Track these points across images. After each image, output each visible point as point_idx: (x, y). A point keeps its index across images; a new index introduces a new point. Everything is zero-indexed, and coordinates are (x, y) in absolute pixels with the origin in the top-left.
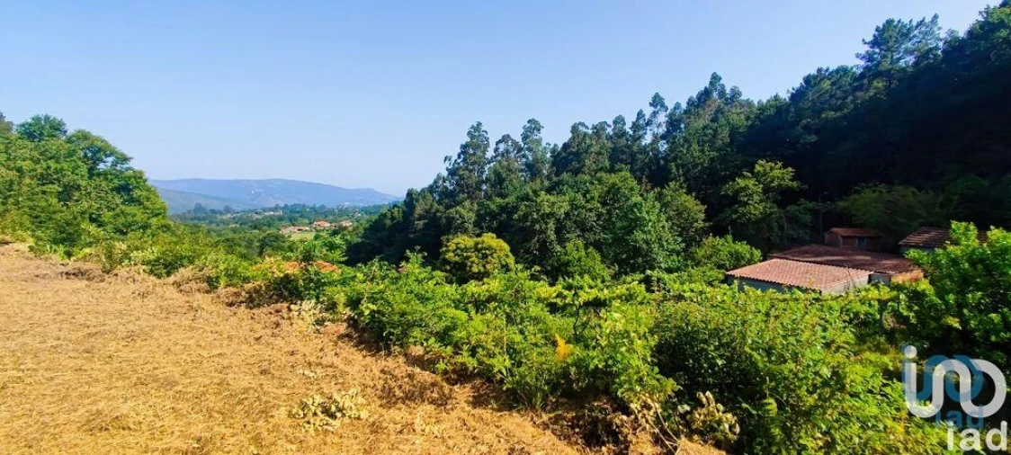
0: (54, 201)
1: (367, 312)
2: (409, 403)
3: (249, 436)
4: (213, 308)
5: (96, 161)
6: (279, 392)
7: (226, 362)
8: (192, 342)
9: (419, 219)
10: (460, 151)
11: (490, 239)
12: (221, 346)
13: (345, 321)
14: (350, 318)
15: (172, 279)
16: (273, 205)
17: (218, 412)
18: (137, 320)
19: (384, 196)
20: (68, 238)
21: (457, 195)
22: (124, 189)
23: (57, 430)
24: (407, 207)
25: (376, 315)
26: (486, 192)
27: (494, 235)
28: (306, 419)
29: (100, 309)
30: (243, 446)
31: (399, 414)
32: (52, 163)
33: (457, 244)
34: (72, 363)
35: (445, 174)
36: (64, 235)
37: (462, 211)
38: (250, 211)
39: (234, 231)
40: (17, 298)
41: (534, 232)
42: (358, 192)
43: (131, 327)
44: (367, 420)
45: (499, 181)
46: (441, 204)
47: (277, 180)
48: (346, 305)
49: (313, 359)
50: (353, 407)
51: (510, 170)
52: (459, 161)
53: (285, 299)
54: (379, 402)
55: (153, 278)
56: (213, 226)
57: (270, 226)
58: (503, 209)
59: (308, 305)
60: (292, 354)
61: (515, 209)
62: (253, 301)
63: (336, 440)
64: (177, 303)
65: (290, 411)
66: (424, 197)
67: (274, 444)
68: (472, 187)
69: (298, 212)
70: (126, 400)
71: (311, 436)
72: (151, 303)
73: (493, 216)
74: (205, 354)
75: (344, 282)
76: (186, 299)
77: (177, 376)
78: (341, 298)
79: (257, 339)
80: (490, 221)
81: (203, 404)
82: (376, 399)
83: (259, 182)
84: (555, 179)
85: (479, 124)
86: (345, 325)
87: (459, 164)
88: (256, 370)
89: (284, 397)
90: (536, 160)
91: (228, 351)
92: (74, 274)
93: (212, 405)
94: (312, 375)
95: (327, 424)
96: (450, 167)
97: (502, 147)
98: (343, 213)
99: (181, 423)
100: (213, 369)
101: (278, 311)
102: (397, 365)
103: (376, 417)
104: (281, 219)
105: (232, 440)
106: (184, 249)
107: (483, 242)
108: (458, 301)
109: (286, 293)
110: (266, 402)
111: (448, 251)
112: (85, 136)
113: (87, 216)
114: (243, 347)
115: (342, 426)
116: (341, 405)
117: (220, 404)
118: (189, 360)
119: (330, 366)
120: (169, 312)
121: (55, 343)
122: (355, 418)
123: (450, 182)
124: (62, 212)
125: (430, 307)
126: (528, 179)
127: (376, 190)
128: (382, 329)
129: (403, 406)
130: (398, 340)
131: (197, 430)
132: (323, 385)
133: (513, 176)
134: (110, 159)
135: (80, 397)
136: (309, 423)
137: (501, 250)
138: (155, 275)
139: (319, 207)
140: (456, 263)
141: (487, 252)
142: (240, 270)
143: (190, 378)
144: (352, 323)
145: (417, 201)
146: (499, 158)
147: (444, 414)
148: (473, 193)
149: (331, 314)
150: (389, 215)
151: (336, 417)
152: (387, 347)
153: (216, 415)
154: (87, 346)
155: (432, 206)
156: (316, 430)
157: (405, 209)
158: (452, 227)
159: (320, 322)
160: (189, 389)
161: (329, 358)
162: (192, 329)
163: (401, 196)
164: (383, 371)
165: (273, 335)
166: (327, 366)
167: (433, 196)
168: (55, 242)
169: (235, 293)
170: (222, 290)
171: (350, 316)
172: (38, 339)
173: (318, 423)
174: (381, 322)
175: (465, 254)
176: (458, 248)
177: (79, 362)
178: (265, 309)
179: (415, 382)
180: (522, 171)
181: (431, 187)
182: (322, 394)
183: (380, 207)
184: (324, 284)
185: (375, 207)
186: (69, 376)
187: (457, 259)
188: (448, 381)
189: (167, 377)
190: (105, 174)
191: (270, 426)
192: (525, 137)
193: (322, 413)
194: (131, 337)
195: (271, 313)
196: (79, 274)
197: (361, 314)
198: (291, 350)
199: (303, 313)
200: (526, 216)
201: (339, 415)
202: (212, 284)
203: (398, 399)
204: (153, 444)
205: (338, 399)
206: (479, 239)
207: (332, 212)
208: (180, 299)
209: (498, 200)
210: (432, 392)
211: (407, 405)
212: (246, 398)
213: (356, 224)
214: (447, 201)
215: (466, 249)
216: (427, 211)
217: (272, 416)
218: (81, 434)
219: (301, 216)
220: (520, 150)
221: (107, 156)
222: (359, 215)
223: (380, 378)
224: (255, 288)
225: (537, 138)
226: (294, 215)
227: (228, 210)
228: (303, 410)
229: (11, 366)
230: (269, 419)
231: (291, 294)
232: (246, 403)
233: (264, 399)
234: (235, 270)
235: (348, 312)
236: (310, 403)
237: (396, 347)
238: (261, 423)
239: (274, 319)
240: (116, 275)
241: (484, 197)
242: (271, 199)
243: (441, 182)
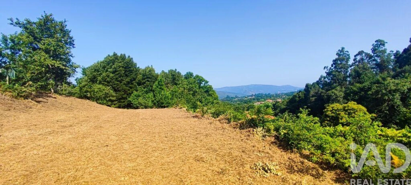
0: (191, 96)
1: (282, 134)
2: (300, 173)
3: (237, 172)
4: (229, 129)
5: (200, 83)
6: (248, 159)
7: (231, 146)
8: (222, 139)
9: (313, 96)
10: (332, 63)
11: (352, 105)
12: (231, 141)
13: (274, 136)
14: (276, 136)
15: (218, 119)
16: (251, 95)
17: (229, 162)
18: (209, 130)
19: (295, 88)
20: (195, 107)
21: (332, 84)
22: (207, 92)
23: (189, 158)
24: (306, 92)
25: (287, 135)
26: (350, 82)
27: (355, 103)
28: (256, 171)
29: (200, 127)
30: (235, 175)
31: (296, 177)
32: (191, 85)
33: (332, 107)
34: (193, 141)
35: (325, 75)
36: (194, 106)
37: (336, 92)
38: (244, 97)
39: (239, 104)
40: (183, 122)
41: (385, 101)
42: (283, 87)
43: (207, 133)
44: (281, 176)
45: (357, 75)
46: (324, 89)
47: (252, 85)
48: (274, 130)
49: (261, 150)
50: (275, 170)
51: (364, 69)
52: (332, 68)
53: (252, 127)
54: (286, 170)
55: (213, 118)
56: (232, 103)
57: (250, 102)
58: (362, 89)
59: (260, 129)
60: (254, 147)
61: (370, 89)
62: (242, 127)
63: (267, 181)
64: (219, 126)
65: (251, 166)
66: (314, 87)
67: (244, 176)
68: (341, 80)
69: (260, 97)
70: (204, 153)
71: (258, 177)
72: (213, 126)
73: (355, 93)
74: (226, 143)
75: (273, 121)
76: (222, 125)
77: (217, 148)
78: (272, 127)
79: (242, 140)
80: (353, 96)
81: (224, 159)
82: (285, 169)
83: (245, 86)
84: (398, 70)
85: (343, 48)
86: (274, 138)
87: (332, 69)
88: (241, 150)
89: (250, 161)
90: (383, 61)
91: (233, 143)
92: (195, 117)
93: (226, 159)
94: (260, 155)
95: (264, 174)
96: (327, 72)
97: (358, 58)
98: (278, 96)
99: (218, 163)
100: (227, 148)
101: (249, 131)
102: (296, 157)
103: (285, 176)
104: (254, 99)
105: (231, 172)
106: (221, 109)
107: (348, 106)
108: (332, 134)
109: (252, 125)
110: (243, 162)
111: (327, 111)
112: (197, 76)
113: (199, 100)
114: (237, 142)
115: (271, 176)
116: (269, 168)
117: (229, 160)
118: (221, 144)
119: (267, 153)
120: (217, 129)
121: (190, 135)
122: (276, 174)
123: (328, 78)
124: (193, 99)
125: (312, 133)
126: (378, 72)
127: (291, 85)
128: (289, 141)
129: (298, 175)
130: (296, 146)
131: (222, 166)
132: (264, 160)
133: (367, 72)
134: (203, 83)
135: (194, 151)
136: (257, 172)
137: (360, 110)
138: (214, 117)
139: (268, 94)
140: (332, 116)
141: (352, 111)
142: (237, 116)
143: (221, 150)
144: (277, 137)
145: (311, 88)
146: (357, 63)
147: (318, 182)
148: (342, 83)
149: (268, 134)
150: (297, 96)
151: (268, 173)
152: (291, 149)
153: (227, 163)
154: (196, 137)
155: (319, 91)
156: (260, 175)
157: (305, 92)
158: (330, 100)
159: (264, 136)
160: (221, 153)
161: (267, 150)
162: (223, 135)
163: (303, 87)
164: (289, 158)
165: (247, 139)
166: (266, 153)
167: (319, 86)
168: (192, 108)
169: (236, 124)
170: (232, 123)
171: (275, 135)
172: (186, 134)
173: (261, 173)
174: (288, 138)
175: (338, 112)
176: (333, 109)
177: (194, 141)
178: (245, 130)
179: (304, 165)
180: (373, 68)
181: (318, 82)
182: (263, 163)
183: (293, 92)
184: (266, 122)
185: (291, 93)
186: (192, 144)
187: (333, 114)
188: (322, 168)
189: (215, 149)
190: (202, 87)
191: (244, 170)
192: (374, 50)
193: (262, 169)
194: (207, 135)
195: (247, 132)
196: (196, 117)
197: (280, 134)
198: (253, 145)
199: (258, 132)
200: (377, 92)
201: (269, 171)
202: (229, 121)
203: (296, 171)
204: (210, 168)
205: (268, 165)
206: (346, 105)
207: (273, 96)
208: (220, 125)
209: (358, 85)
210: (312, 171)
211: (299, 174)
212: (237, 159)
213: (283, 100)
214: (327, 87)
215: (338, 110)
216: (316, 93)
217: (245, 167)
218: (193, 161)
219: (261, 98)
220: (371, 57)
221: (203, 82)
222: (284, 96)
223: (287, 161)
224: (242, 122)
225: (383, 49)
226: (258, 98)
227: (236, 97)
228: (255, 167)
229: (180, 140)
230: (244, 168)
231: (254, 125)
232: (236, 160)
233: (242, 160)
234: (236, 116)
235: (274, 133)
236: (258, 164)
237: (295, 149)
238: (241, 168)
239: (248, 134)
240: (204, 117)
241: (349, 84)
242: (250, 92)
243: (323, 79)
